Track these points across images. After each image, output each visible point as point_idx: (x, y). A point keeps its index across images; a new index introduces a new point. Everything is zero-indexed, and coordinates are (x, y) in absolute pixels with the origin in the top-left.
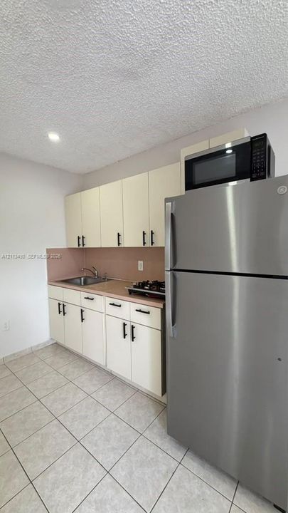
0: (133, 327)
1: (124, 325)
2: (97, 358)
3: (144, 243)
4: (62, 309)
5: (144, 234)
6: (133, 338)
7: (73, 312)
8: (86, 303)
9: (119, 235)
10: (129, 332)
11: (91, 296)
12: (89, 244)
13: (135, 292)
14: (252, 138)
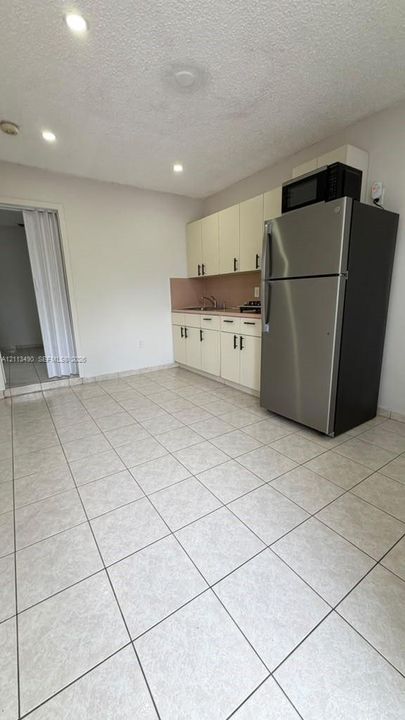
0: (241, 338)
1: (235, 337)
2: (212, 370)
3: (257, 267)
4: (184, 332)
5: (257, 257)
6: (241, 348)
7: (194, 334)
8: (205, 325)
9: (235, 260)
10: (239, 342)
11: (209, 317)
12: (209, 272)
13: (246, 309)
14: (328, 167)
